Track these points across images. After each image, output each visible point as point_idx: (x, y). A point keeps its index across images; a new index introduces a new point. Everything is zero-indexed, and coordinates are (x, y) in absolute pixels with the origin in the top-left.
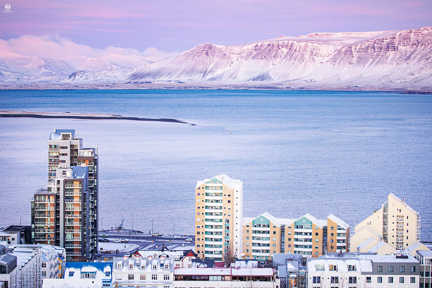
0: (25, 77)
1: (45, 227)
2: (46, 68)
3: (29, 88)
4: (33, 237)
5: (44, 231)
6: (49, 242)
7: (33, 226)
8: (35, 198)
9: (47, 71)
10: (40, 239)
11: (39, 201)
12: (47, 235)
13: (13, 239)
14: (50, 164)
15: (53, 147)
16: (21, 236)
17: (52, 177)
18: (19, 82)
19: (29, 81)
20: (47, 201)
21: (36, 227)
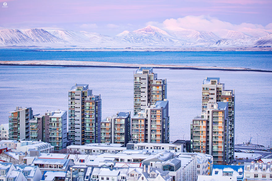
0: (187, 43)
1: (199, 142)
2: (201, 37)
3: (190, 50)
4: (192, 148)
5: (199, 144)
6: (202, 151)
8: (193, 122)
9: (202, 39)
10: (196, 149)
11: (196, 124)
12: (201, 147)
13: (179, 149)
14: (203, 100)
15: (205, 89)
16: (184, 147)
17: (204, 109)
18: (183, 47)
19: (190, 46)
20: (201, 124)
21: (193, 141)
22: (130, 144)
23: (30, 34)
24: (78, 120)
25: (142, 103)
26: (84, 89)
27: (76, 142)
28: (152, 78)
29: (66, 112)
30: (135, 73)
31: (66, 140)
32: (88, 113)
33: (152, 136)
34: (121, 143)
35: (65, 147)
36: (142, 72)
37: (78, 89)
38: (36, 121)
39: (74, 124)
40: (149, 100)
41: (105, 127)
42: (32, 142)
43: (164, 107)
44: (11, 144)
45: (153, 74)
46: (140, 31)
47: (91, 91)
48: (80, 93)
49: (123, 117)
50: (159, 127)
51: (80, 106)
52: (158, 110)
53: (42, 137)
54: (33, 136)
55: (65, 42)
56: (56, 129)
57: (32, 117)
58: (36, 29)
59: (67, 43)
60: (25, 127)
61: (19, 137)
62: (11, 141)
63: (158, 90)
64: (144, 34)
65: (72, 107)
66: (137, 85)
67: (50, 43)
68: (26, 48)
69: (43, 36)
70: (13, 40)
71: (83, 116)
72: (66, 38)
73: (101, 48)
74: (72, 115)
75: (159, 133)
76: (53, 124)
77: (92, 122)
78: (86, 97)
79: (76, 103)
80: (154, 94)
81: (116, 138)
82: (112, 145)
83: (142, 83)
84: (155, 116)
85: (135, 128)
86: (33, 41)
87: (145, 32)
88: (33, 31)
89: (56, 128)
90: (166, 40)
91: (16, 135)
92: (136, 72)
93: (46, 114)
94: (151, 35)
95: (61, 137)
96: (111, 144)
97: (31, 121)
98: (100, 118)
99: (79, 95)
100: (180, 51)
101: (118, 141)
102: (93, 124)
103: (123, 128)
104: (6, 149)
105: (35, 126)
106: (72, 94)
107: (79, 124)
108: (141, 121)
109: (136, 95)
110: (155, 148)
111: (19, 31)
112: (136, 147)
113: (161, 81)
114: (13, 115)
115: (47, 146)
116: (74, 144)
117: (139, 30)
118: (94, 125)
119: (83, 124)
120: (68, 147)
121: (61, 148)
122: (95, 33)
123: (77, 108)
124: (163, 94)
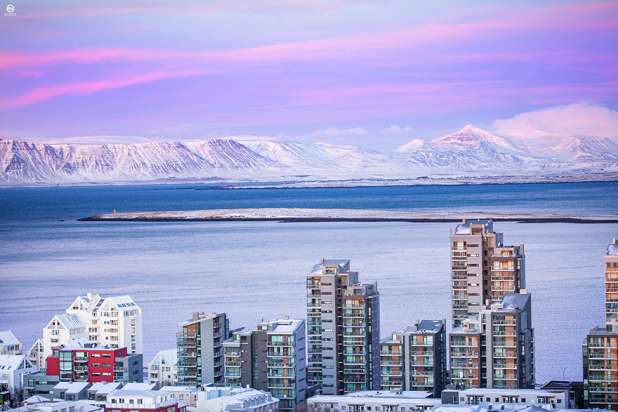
0: (553, 164)
1: (603, 384)
2: (584, 151)
3: (559, 180)
4: (586, 398)
5: (603, 390)
6: (610, 406)
7: (586, 382)
8: (589, 341)
9: (585, 154)
10: (596, 401)
11: (595, 346)
12: (606, 396)
13: (559, 401)
14: (608, 291)
15: (612, 265)
16: (571, 396)
17: (611, 310)
18: (544, 172)
19: (560, 169)
20: (606, 345)
21: (590, 383)
22: (449, 390)
23: (206, 152)
24: (329, 340)
25: (471, 299)
26: (341, 270)
27: (324, 389)
28: (493, 243)
29: (303, 322)
30: (453, 233)
31: (304, 385)
32: (350, 324)
33: (497, 373)
34: (426, 389)
35: (301, 401)
36: (468, 231)
37: (327, 271)
38: (237, 344)
39: (320, 348)
40: (485, 292)
41: (390, 353)
42: (231, 389)
43: (522, 307)
44: (185, 396)
45: (494, 235)
46: (446, 139)
47: (356, 274)
48: (331, 278)
49: (430, 332)
50: (512, 352)
51: (332, 307)
52: (509, 314)
53: (252, 378)
54: (232, 377)
55: (284, 166)
56: (281, 361)
57: (228, 334)
58: (219, 141)
59: (288, 170)
60: (212, 357)
61: (199, 379)
62: (182, 389)
63: (505, 269)
64: (456, 146)
65: (314, 310)
66: (458, 258)
67: (250, 170)
68: (198, 182)
69: (235, 155)
70: (169, 166)
71: (340, 330)
72: (286, 158)
73: (361, 180)
74: (314, 329)
75: (512, 366)
76: (276, 350)
77: (359, 343)
78: (345, 287)
79: (323, 303)
80: (497, 279)
81: (415, 379)
82: (407, 393)
83: (469, 255)
84: (502, 329)
85: (458, 355)
86: (212, 166)
87: (459, 142)
88: (212, 144)
89: (281, 357)
90: (505, 158)
91: (194, 375)
92: (456, 230)
93: (260, 328)
94: (471, 147)
95: (292, 378)
96: (404, 392)
97: (226, 344)
98: (377, 334)
99: (330, 284)
100: (538, 181)
101: (419, 384)
102: (361, 347)
103: (430, 355)
104: (176, 406)
105: (235, 353)
106: (313, 283)
107: (331, 349)
108: (470, 340)
109: (456, 283)
110: (507, 399)
111: (183, 146)
112: (462, 399)
113: (512, 249)
114: (185, 331)
115: (262, 399)
116: (321, 393)
117: (445, 137)
118: (364, 349)
119: (341, 348)
120: (310, 400)
121: (294, 402)
122: (348, 146)
123: (326, 312)
124: (517, 279)
